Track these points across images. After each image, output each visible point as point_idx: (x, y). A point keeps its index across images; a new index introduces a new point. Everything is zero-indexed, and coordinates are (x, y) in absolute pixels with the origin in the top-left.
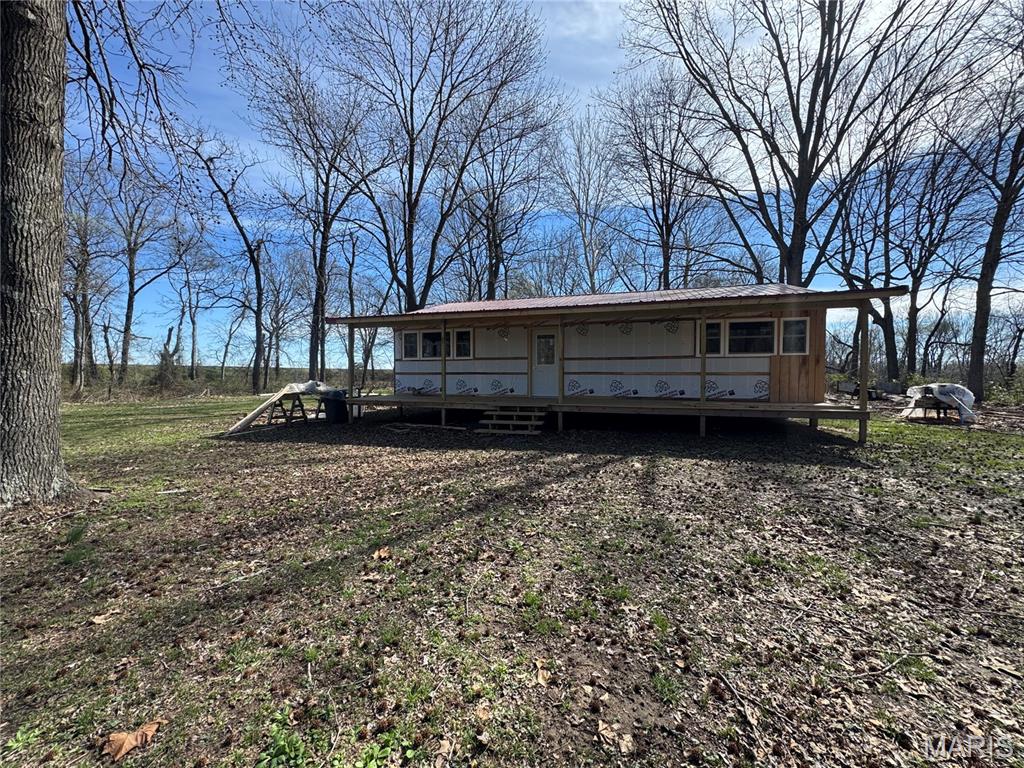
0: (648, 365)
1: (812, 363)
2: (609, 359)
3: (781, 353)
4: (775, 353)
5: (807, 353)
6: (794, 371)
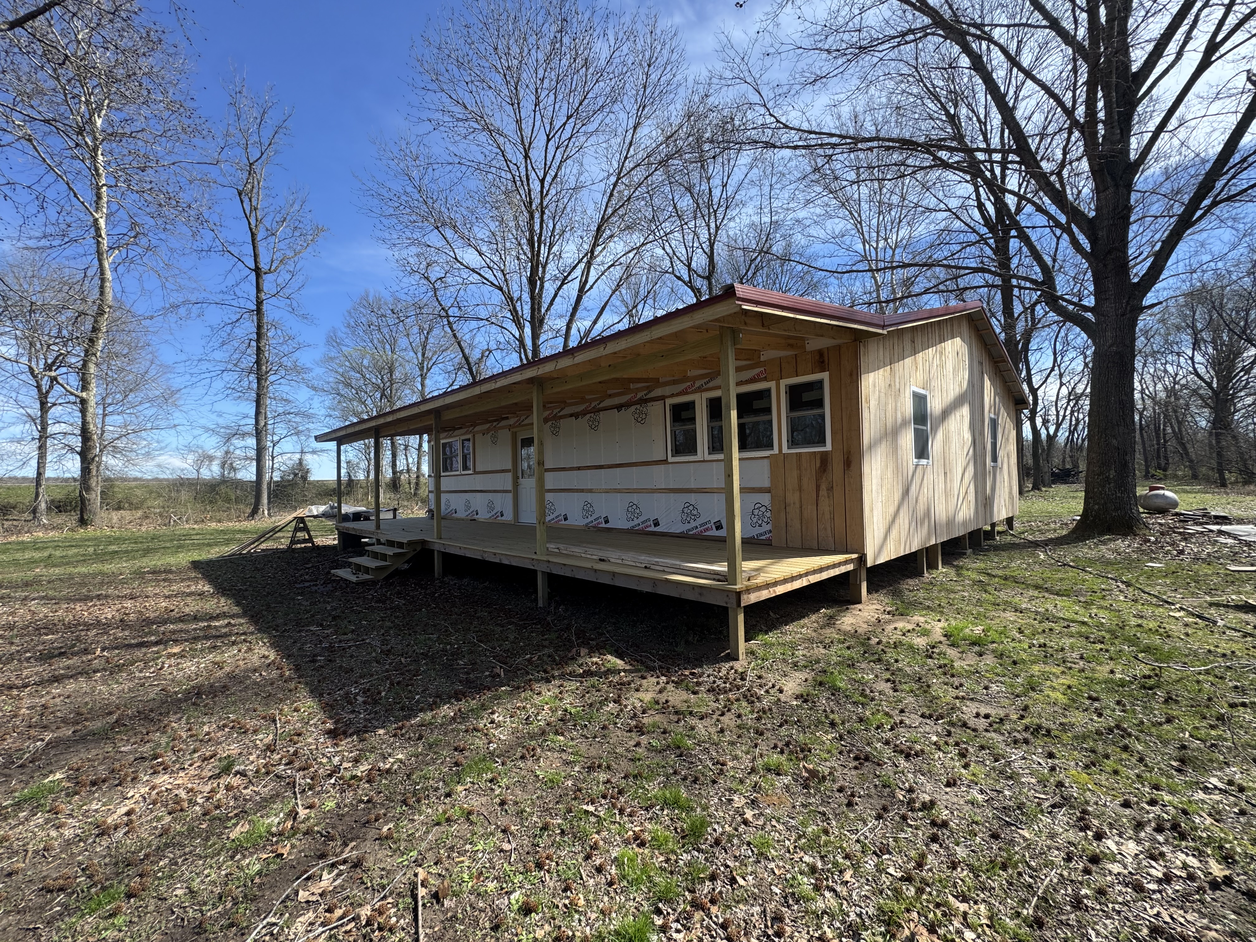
0: (617, 478)
1: (837, 466)
2: (579, 468)
3: (785, 450)
4: (776, 451)
5: (828, 447)
6: (809, 484)
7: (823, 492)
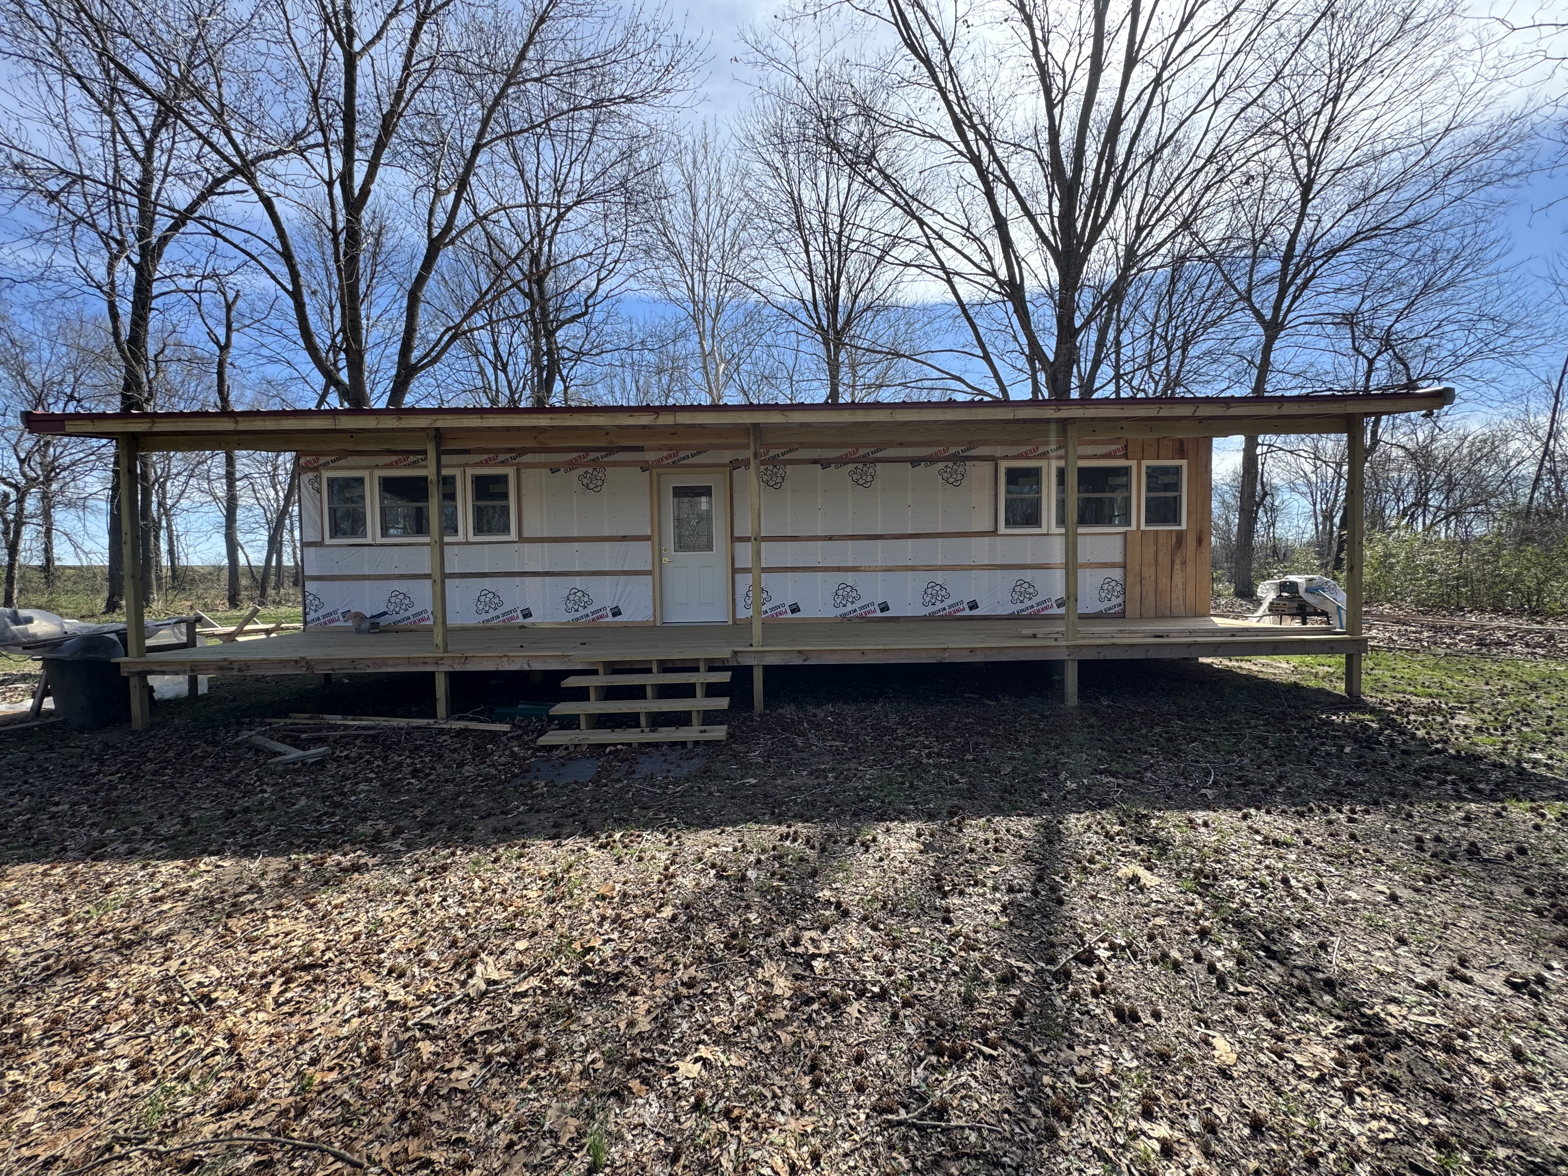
0: (908, 552)
1: (1191, 542)
3: (1143, 527)
4: (1134, 527)
5: (1184, 526)
6: (1164, 560)
7: (1177, 566)
